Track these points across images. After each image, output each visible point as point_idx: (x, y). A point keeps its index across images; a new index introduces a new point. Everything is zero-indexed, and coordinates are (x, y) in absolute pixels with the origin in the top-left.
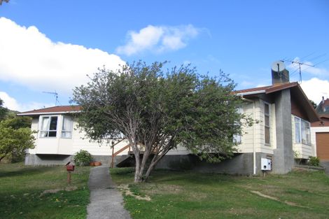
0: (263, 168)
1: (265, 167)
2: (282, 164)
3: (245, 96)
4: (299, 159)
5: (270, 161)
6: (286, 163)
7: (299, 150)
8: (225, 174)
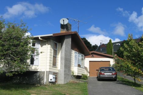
0: (50, 81)
1: (51, 80)
2: (63, 78)
3: (41, 37)
4: (75, 76)
5: (54, 76)
6: (65, 78)
7: (75, 70)
8: (27, 84)
